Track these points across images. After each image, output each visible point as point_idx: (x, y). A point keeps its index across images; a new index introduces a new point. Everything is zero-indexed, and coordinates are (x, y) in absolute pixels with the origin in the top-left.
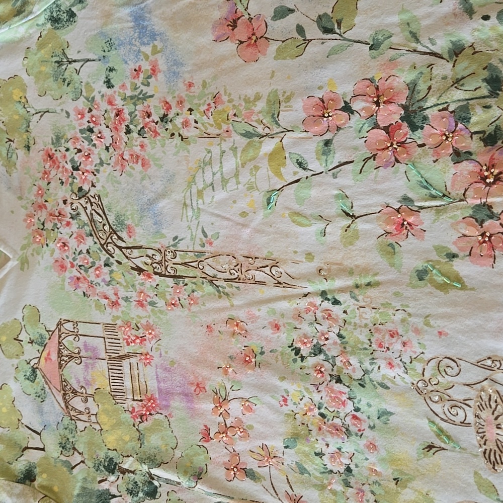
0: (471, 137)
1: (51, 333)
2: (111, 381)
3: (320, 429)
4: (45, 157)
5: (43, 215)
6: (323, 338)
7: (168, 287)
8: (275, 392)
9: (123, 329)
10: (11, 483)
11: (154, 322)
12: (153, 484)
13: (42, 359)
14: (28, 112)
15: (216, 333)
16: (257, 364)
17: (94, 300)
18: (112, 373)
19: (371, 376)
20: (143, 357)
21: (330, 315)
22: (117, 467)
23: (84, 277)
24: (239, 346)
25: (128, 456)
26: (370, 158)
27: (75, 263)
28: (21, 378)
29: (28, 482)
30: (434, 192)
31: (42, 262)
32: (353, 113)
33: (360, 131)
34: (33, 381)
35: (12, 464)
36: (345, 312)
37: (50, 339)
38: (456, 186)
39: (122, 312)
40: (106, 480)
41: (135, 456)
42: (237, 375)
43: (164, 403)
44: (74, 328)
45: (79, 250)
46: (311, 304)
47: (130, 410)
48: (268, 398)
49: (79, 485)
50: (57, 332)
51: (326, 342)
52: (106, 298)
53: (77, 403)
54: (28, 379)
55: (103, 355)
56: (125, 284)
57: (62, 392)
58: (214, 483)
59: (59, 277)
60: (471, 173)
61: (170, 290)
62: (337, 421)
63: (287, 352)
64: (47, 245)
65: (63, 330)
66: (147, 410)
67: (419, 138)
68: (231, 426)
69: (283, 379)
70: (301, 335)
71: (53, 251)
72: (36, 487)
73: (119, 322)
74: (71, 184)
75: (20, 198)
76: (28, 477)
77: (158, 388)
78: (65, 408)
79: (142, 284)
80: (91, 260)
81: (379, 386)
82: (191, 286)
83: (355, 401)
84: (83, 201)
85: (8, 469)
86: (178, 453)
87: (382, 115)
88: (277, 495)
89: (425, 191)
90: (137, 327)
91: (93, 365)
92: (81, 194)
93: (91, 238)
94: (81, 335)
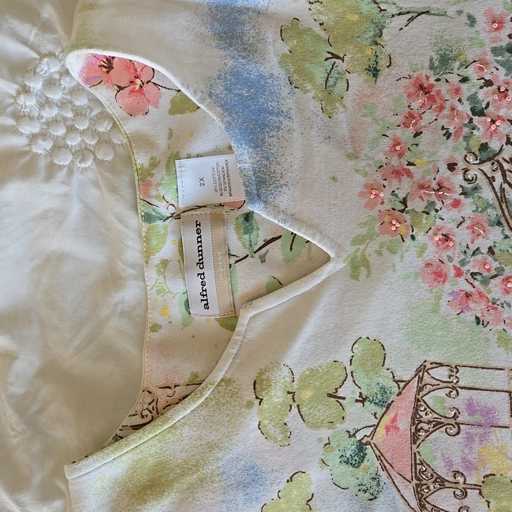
1: (402, 385)
4: (412, 90)
5: (404, 187)
13: (381, 430)
14: (381, 10)
17: (497, 331)
23: (480, 293)
27: (464, 269)
28: (334, 459)
31: (399, 266)
34: (356, 466)
37: (400, 394)
44: (450, 376)
45: (473, 247)
50: (414, 383)
53: (444, 499)
54: (347, 462)
57: (415, 481)
59: (431, 292)
64: (413, 237)
65: (426, 377)
71: (423, 249)
74: (466, 138)
75: (354, 156)
78: (417, 508)
80: (496, 265)
84: (487, 167)
91: (483, 438)
92: (485, 155)
93: (498, 229)
94: (462, 388)
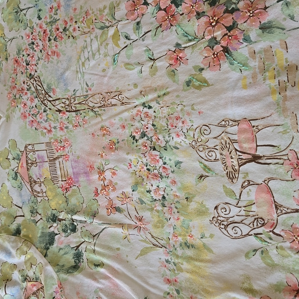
0: (204, 4)
1: (22, 152)
2: (51, 172)
3: (148, 177)
4: (14, 62)
5: (15, 91)
6: (145, 128)
7: (73, 117)
8: (125, 161)
9: (54, 143)
10: (9, 236)
11: (68, 137)
12: (74, 224)
13: (19, 167)
14: (6, 41)
15: (96, 136)
16: (116, 149)
17: (41, 131)
18: (51, 168)
19: (170, 143)
20: (64, 157)
21: (147, 115)
22: (57, 219)
23: (35, 120)
24: (107, 140)
25: (62, 212)
26: (159, 27)
27: (30, 113)
28: (11, 179)
29: (18, 235)
30: (190, 38)
31: (15, 116)
32: (148, 5)
33: (153, 14)
34: (16, 180)
35: (9, 226)
36: (155, 112)
37: (22, 156)
38: (200, 32)
39: (54, 135)
40: (52, 226)
41: (65, 211)
42: (107, 157)
43: (76, 180)
44: (33, 148)
45: (31, 106)
46: (139, 111)
47: (61, 187)
48: (122, 166)
49: (40, 231)
50: (25, 152)
51: (147, 130)
52: (46, 129)
53: (37, 188)
54: (14, 179)
55: (47, 159)
56: (54, 120)
58: (101, 218)
59: (24, 122)
60: (206, 23)
61: (74, 118)
62: (156, 171)
63: (129, 139)
64: (17, 106)
65: (28, 150)
66: (69, 185)
67: (181, 11)
68: (107, 185)
69: (128, 154)
70: (135, 128)
71: (20, 109)
72: (21, 236)
73: (52, 141)
74: (26, 73)
75: (5, 85)
76: (18, 232)
77: (73, 172)
78: (31, 191)
79: (61, 118)
80: (37, 110)
81: (174, 148)
82: (83, 114)
83: (163, 158)
84: (32, 80)
85: (8, 229)
86: (84, 205)
87: (162, 3)
88: (131, 218)
89: (186, 38)
90: (61, 141)
91: (42, 166)
92: (31, 77)
93: (37, 99)
94: (36, 151)
